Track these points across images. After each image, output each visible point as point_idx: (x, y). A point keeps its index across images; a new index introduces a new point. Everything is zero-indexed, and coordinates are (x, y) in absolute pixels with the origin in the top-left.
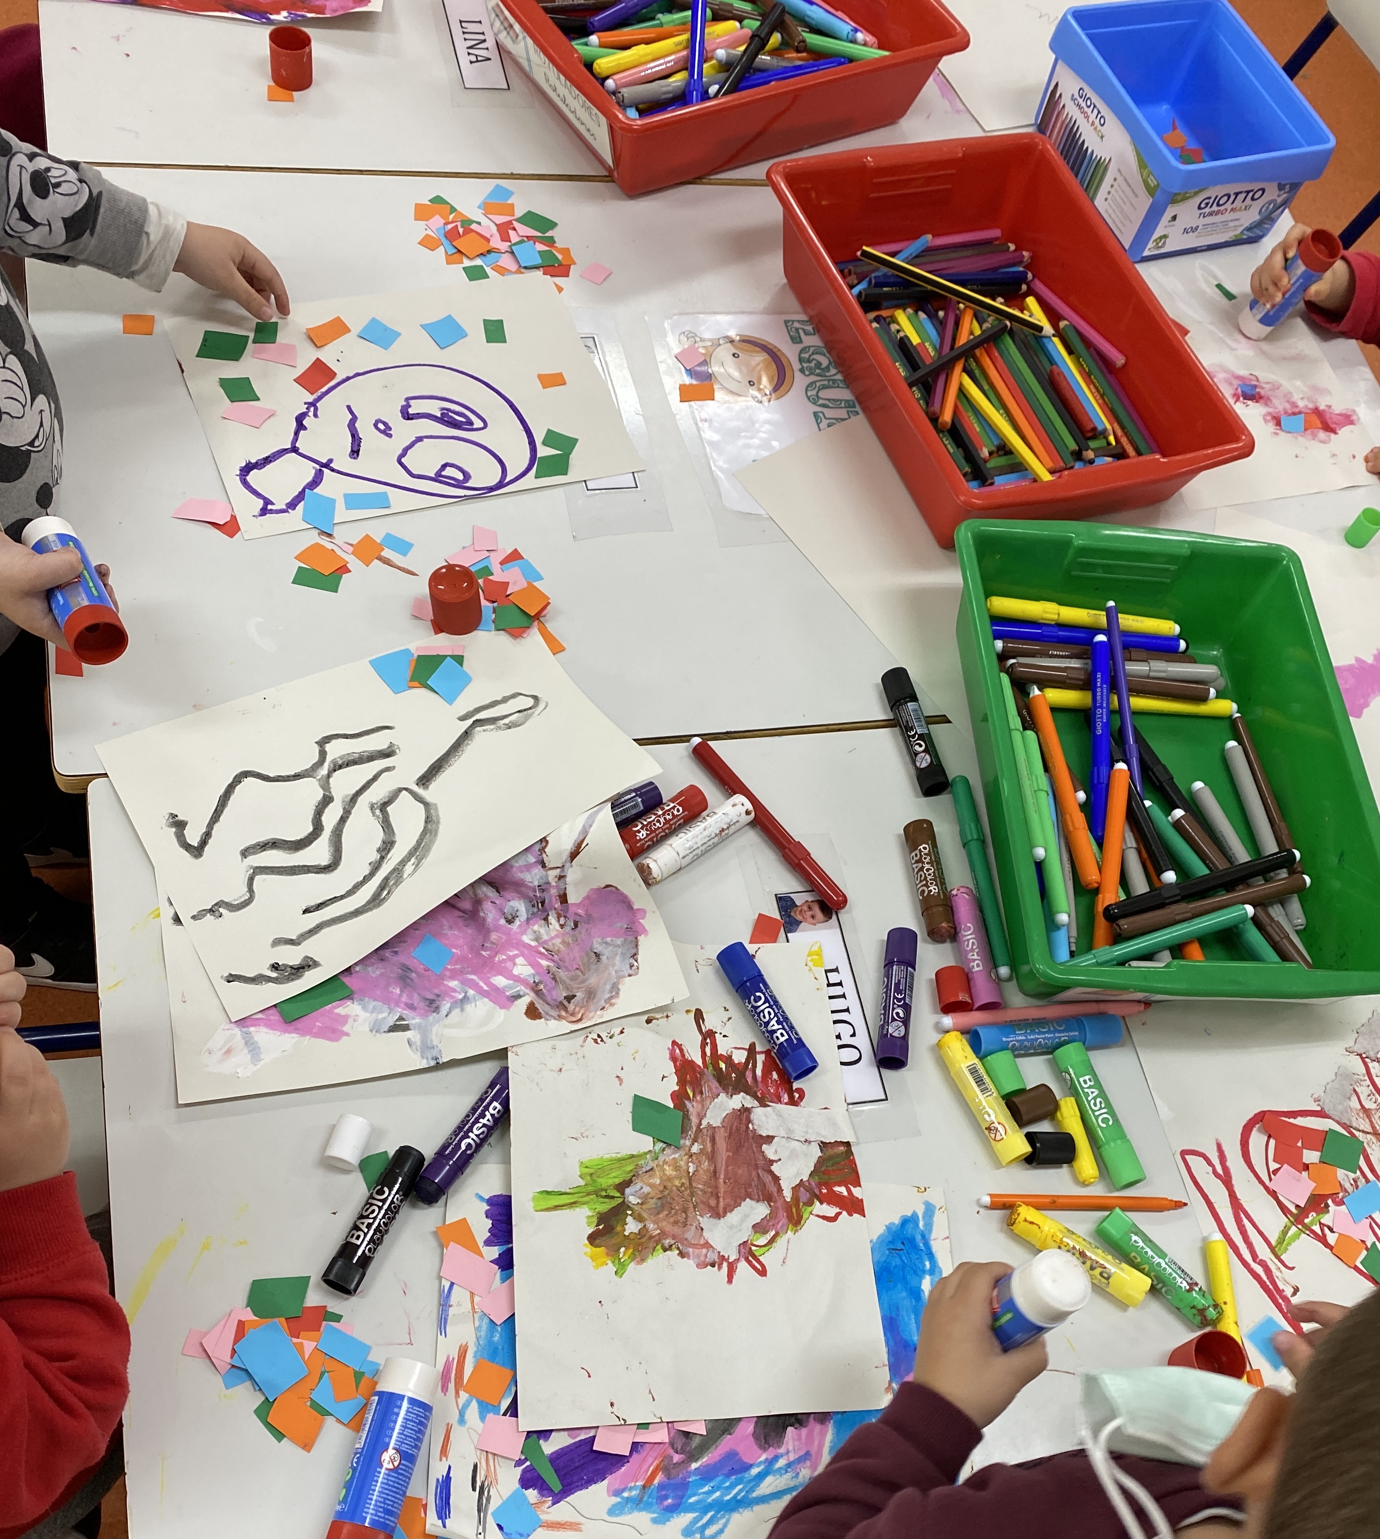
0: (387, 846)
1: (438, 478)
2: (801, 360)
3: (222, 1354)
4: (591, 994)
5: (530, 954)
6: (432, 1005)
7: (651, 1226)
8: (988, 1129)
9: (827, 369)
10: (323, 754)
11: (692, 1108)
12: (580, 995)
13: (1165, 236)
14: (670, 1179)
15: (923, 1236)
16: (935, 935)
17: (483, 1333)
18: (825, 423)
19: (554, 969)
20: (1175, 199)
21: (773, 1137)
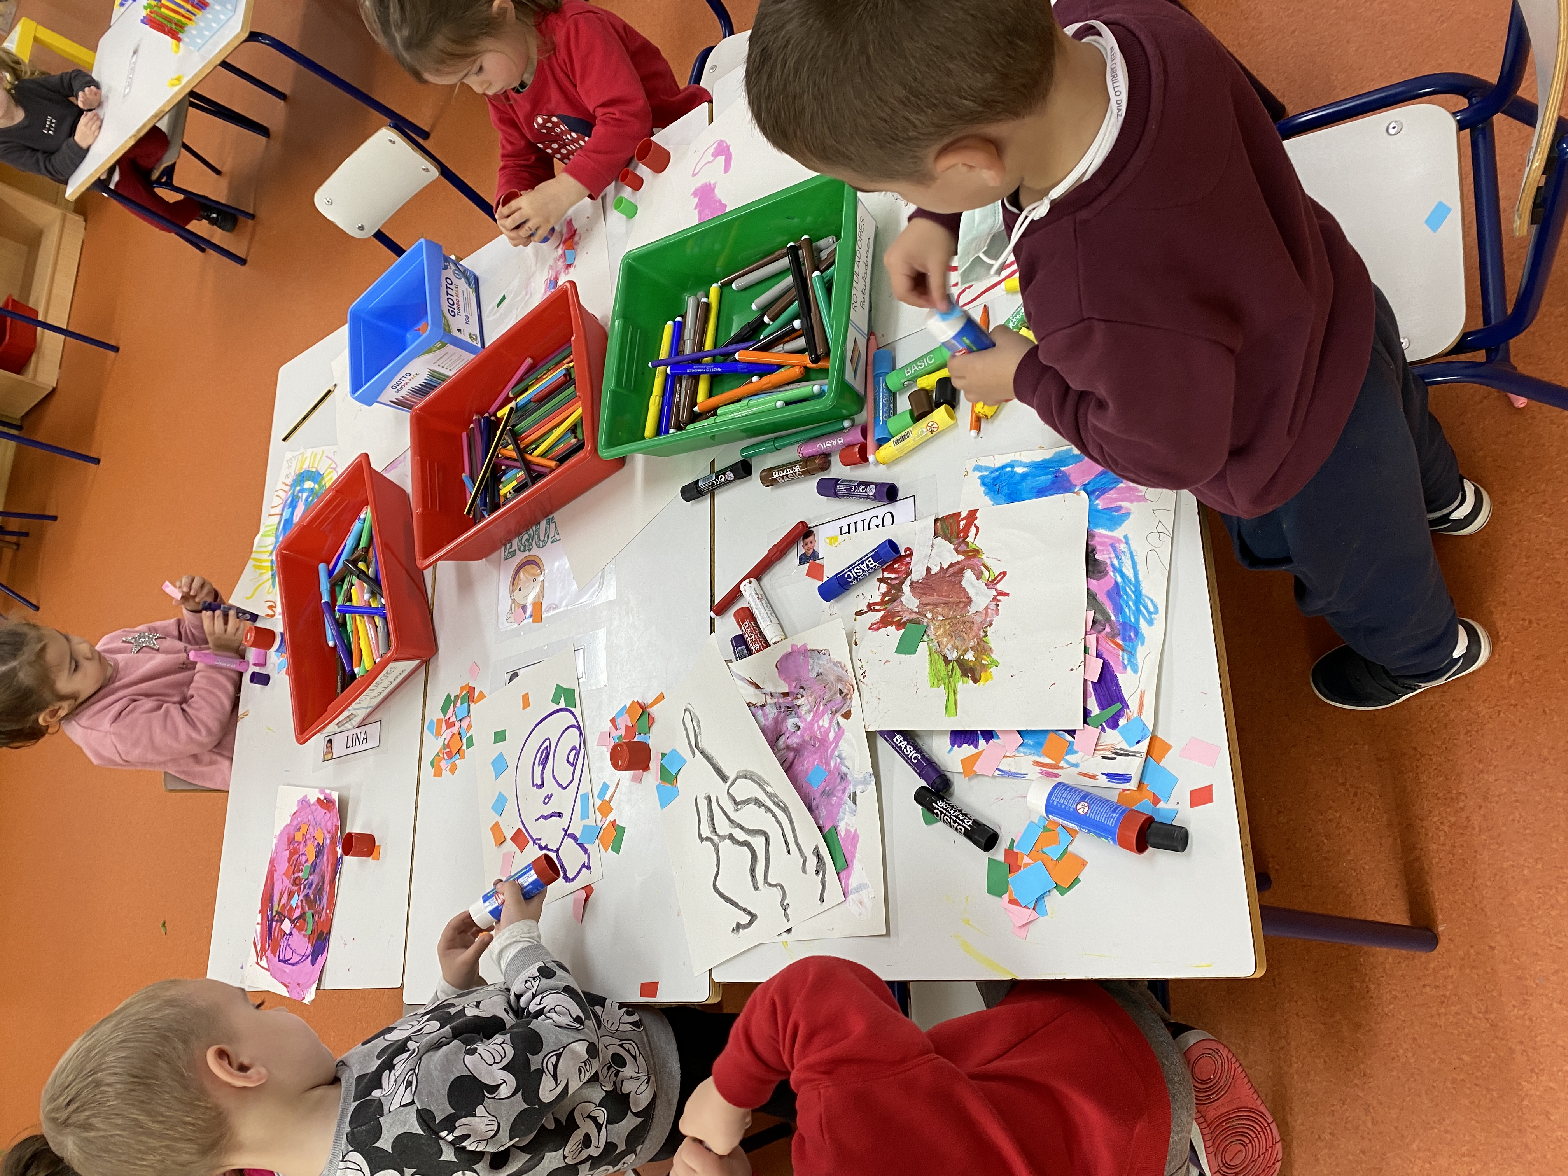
0: (758, 802)
1: (574, 765)
2: (524, 551)
3: (1028, 914)
4: (839, 679)
5: (818, 716)
6: (844, 777)
7: (972, 644)
8: (932, 432)
9: (529, 535)
10: (708, 839)
11: (906, 617)
12: (840, 686)
13: (470, 334)
14: (945, 631)
15: (992, 472)
16: (826, 466)
17: (1028, 751)
18: (557, 537)
19: (824, 701)
20: (447, 331)
21: (928, 567)
